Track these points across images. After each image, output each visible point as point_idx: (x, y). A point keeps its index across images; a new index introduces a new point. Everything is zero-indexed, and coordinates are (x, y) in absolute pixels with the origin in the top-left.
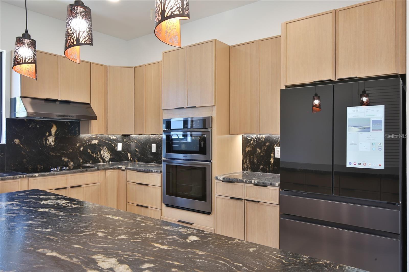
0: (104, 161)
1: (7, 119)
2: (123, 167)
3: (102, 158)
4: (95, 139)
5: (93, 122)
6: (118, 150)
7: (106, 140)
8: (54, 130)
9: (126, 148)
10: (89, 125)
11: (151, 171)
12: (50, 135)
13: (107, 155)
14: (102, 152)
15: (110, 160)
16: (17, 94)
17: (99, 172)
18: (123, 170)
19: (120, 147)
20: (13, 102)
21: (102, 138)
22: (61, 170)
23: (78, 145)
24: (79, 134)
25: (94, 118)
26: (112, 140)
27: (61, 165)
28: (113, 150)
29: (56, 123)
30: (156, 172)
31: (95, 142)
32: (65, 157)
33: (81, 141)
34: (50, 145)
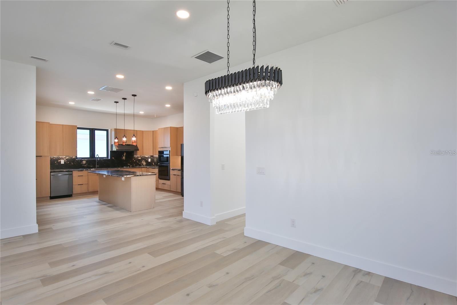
0: (143, 166)
1: (110, 151)
2: (148, 167)
3: (143, 164)
4: (140, 157)
5: (138, 151)
6: (149, 161)
7: (144, 157)
8: (125, 154)
9: (152, 160)
10: (137, 152)
11: (155, 168)
12: (124, 156)
13: (144, 163)
14: (142, 162)
15: (146, 165)
16: (113, 143)
17: (139, 169)
18: (148, 168)
19: (150, 160)
20: (112, 145)
21: (142, 157)
22: (127, 167)
23: (133, 159)
24: (134, 155)
25: (138, 150)
26: (146, 158)
27: (127, 166)
28: (147, 161)
29: (126, 152)
30: (157, 168)
31: (140, 158)
32: (129, 164)
33: (135, 158)
34: (124, 159)
